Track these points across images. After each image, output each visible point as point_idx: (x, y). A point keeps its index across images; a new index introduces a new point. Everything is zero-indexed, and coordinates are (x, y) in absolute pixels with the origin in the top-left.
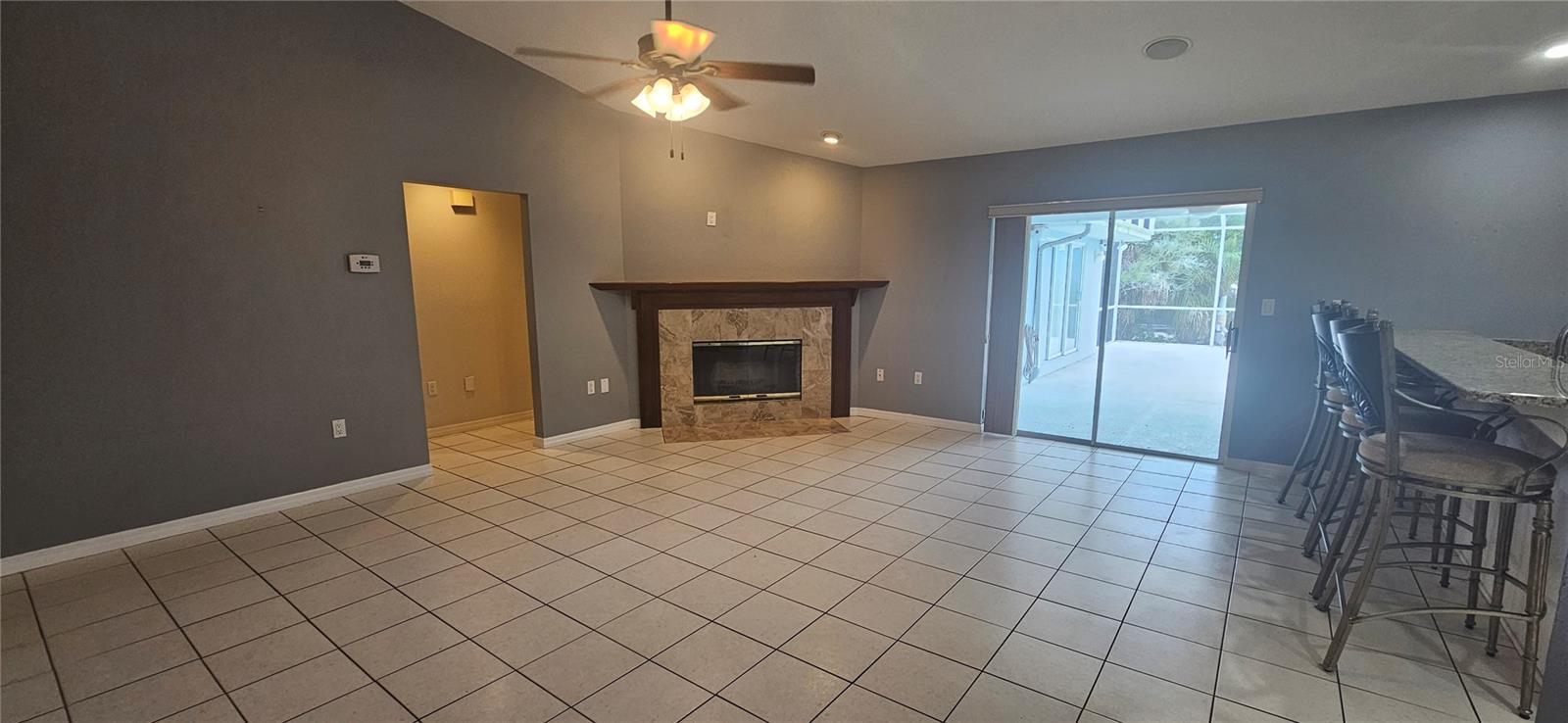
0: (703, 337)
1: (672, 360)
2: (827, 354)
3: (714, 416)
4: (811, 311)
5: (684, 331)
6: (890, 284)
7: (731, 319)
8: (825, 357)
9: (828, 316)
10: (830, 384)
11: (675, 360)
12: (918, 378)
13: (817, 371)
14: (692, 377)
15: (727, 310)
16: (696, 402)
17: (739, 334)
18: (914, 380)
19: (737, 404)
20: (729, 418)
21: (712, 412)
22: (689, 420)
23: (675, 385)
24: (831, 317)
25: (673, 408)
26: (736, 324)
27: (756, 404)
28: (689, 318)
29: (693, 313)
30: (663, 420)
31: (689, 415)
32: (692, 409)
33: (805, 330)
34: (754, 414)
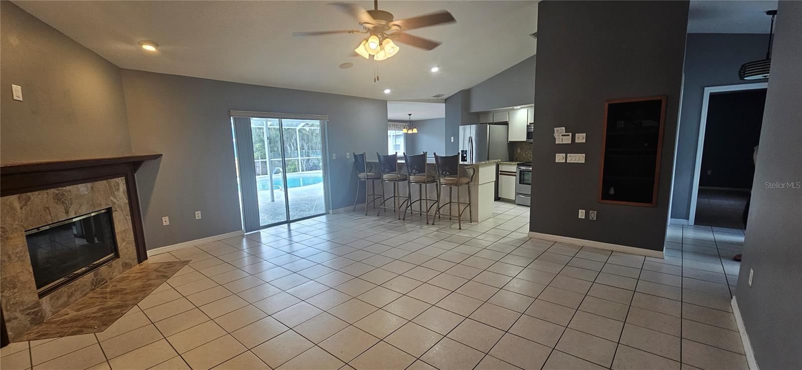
0: (33, 225)
1: (6, 258)
2: (127, 215)
3: (60, 302)
4: (113, 181)
5: (15, 220)
6: (163, 156)
7: (59, 199)
8: (127, 217)
9: (124, 184)
10: (133, 239)
11: (9, 257)
12: (198, 215)
13: (124, 230)
14: (32, 271)
15: (52, 190)
16: (41, 295)
17: (67, 212)
18: (195, 218)
19: (77, 282)
20: (74, 298)
21: (58, 299)
22: (37, 318)
23: (14, 288)
24: (125, 185)
25: (18, 314)
26: (63, 203)
27: (90, 275)
28: (17, 205)
29: (19, 198)
30: (9, 333)
31: (36, 313)
32: (38, 304)
33: (112, 199)
34: (92, 283)
